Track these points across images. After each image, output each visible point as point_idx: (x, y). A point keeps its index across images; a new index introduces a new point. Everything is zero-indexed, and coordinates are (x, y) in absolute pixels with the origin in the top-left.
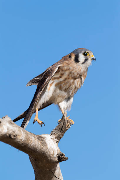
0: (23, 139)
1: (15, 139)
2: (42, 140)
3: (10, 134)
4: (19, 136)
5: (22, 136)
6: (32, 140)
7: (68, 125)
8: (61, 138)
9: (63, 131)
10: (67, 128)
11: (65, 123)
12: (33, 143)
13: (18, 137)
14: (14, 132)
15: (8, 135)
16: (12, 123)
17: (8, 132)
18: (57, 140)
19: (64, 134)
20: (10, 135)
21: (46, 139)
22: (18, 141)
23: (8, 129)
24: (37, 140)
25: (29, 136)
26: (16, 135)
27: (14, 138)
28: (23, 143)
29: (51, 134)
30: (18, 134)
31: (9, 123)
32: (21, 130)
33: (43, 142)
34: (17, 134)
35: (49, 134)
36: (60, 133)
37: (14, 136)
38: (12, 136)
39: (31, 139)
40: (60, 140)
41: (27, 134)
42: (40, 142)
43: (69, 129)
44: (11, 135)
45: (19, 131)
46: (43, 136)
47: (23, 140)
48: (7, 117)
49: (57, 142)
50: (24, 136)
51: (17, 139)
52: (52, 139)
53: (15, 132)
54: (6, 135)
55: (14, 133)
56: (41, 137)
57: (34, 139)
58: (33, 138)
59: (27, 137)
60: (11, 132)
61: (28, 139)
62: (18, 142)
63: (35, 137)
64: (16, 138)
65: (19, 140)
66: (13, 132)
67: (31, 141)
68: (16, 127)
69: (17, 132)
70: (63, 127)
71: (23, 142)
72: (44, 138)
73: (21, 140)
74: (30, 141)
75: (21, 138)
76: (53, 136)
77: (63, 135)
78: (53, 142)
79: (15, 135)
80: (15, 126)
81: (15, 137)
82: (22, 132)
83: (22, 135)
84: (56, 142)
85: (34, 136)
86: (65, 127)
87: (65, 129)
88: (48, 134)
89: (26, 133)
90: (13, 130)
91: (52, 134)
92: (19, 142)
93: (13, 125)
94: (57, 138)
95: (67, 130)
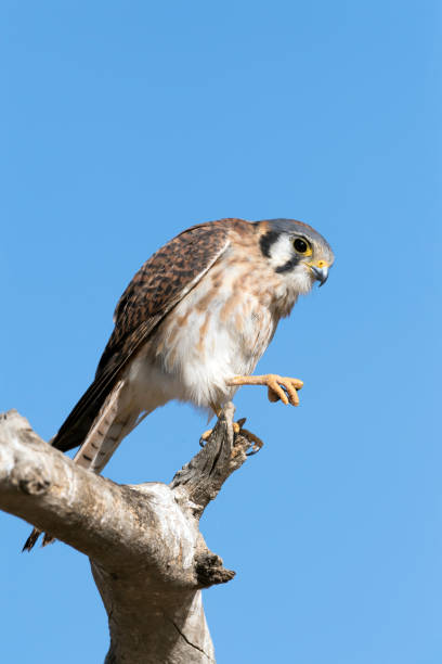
0: (70, 497)
1: (40, 497)
2: (141, 506)
3: (23, 478)
4: (58, 486)
5: (68, 488)
6: (104, 502)
7: (239, 453)
8: (209, 499)
9: (219, 474)
10: (234, 464)
11: (227, 442)
12: (109, 516)
13: (53, 490)
14: (38, 472)
15: (15, 482)
16: (31, 440)
17: (17, 472)
18: (197, 507)
19: (223, 487)
20: (23, 483)
21: (154, 500)
22: (51, 506)
23: (16, 461)
24: (121, 503)
25: (94, 487)
26: (47, 483)
27: (38, 493)
28: (69, 514)
29: (173, 484)
30: (53, 477)
31: (21, 438)
32: (66, 466)
33: (143, 512)
34: (48, 479)
35: (167, 484)
36: (208, 482)
37: (40, 486)
38: (30, 485)
39: (99, 501)
40: (205, 505)
41: (88, 480)
42: (131, 511)
44: (26, 482)
45: (57, 467)
46: (144, 488)
47: (69, 504)
48: (13, 415)
49: (196, 512)
50: (76, 489)
51: (47, 497)
52: (177, 501)
53: (43, 473)
54: (10, 481)
55: (39, 474)
56: (137, 494)
57: (113, 499)
58: (107, 495)
59: (86, 490)
60: (26, 471)
61: (88, 498)
62: (53, 509)
63: (114, 494)
64: (46, 494)
65: (55, 503)
66: (34, 473)
67: (101, 505)
68: (46, 452)
69: (49, 473)
70: (221, 460)
71: (69, 511)
72: (147, 497)
73: (64, 500)
74: (95, 508)
75: (62, 494)
76: (182, 493)
77: (217, 488)
78: (181, 514)
79: (42, 482)
80: (43, 448)
81: (42, 491)
82: (69, 473)
83: (67, 482)
84: (190, 512)
85: (111, 490)
86: (228, 460)
87: (228, 464)
88: (161, 483)
89: (83, 477)
90: (37, 465)
91: (177, 485)
92: (58, 507)
93: (37, 448)
94: (196, 497)
95: (234, 469)
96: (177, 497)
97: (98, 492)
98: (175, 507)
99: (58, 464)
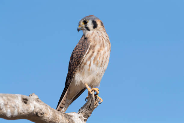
0: (50, 117)
1: (42, 117)
2: (70, 119)
3: (37, 112)
4: (46, 114)
5: (49, 114)
6: (59, 118)
7: (96, 104)
8: (88, 116)
9: (91, 109)
10: (95, 106)
11: (93, 100)
12: (61, 122)
13: (45, 115)
14: (41, 110)
15: (35, 113)
16: (39, 101)
17: (35, 110)
18: (85, 119)
19: (92, 113)
20: (37, 113)
21: (73, 117)
22: (45, 119)
23: (35, 107)
24: (64, 118)
25: (57, 114)
26: (43, 113)
27: (41, 116)
28: (50, 122)
29: (78, 113)
30: (45, 111)
31: (36, 101)
32: (49, 108)
33: (70, 120)
34: (44, 112)
35: (77, 113)
36: (88, 112)
37: (41, 114)
38: (39, 114)
39: (58, 118)
40: (87, 118)
41: (55, 112)
42: (67, 120)
43: (97, 107)
44: (38, 113)
45: (46, 109)
46: (70, 114)
47: (50, 119)
48: (33, 95)
49: (85, 120)
50: (51, 115)
51: (44, 117)
52: (80, 117)
53: (42, 110)
54: (33, 113)
55: (41, 111)
56: (69, 116)
57: (62, 117)
58: (60, 116)
59: (54, 115)
60: (37, 110)
61: (55, 117)
62: (45, 120)
63: (62, 116)
64: (43, 116)
65: (46, 118)
66: (40, 110)
67: (59, 119)
68: (43, 104)
69: (44, 110)
70: (91, 105)
71: (50, 121)
72: (71, 116)
73: (48, 118)
74: (57, 120)
75: (48, 116)
76: (81, 115)
77: (91, 113)
78: (81, 121)
79: (42, 113)
80: (42, 104)
81: (42, 115)
82: (49, 110)
83: (49, 113)
85: (61, 115)
86: (93, 105)
87: (94, 107)
88: (75, 112)
89: (53, 111)
90: (40, 108)
91: (79, 113)
92: (47, 120)
93: (40, 103)
94: (85, 116)
95: (95, 108)
96: (80, 116)
97: (58, 115)
98: (79, 119)
99: (46, 108)
